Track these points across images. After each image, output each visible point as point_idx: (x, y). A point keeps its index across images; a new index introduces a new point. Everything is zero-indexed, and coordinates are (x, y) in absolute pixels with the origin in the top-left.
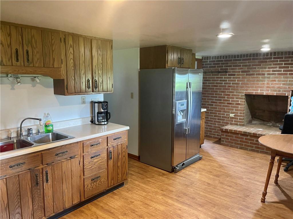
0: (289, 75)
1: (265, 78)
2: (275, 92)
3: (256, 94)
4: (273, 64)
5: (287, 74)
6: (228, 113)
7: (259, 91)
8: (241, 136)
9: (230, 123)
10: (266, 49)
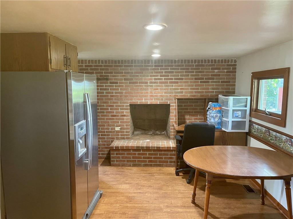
0: (169, 83)
1: (148, 86)
2: (159, 101)
3: (141, 103)
4: (155, 72)
5: (167, 83)
6: (113, 126)
7: (144, 100)
8: (133, 151)
9: (116, 137)
10: (156, 55)
